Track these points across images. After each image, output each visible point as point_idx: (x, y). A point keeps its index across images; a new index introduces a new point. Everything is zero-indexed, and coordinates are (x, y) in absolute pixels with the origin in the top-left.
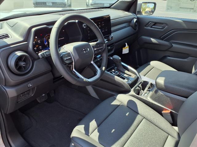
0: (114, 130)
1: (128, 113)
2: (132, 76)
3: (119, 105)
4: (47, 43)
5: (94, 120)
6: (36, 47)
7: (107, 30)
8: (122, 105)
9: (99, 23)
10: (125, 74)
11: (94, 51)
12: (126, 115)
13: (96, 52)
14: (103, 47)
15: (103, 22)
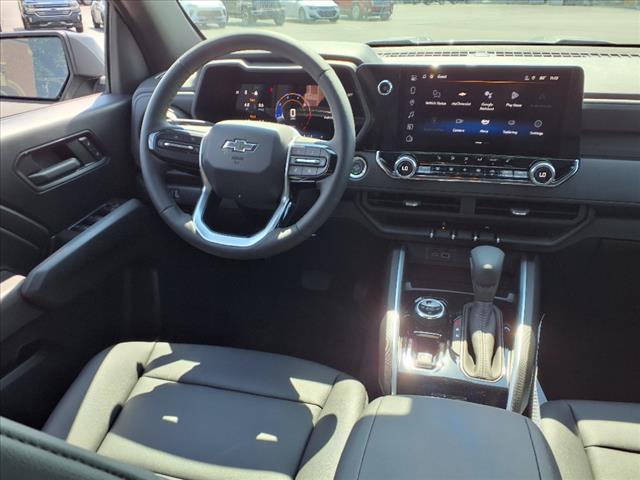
0: (174, 419)
1: (273, 438)
3: (302, 402)
5: (197, 364)
7: (541, 134)
8: (308, 408)
9: (487, 93)
10: (465, 342)
11: (290, 165)
12: (259, 433)
13: (296, 171)
14: (323, 163)
15: (515, 95)
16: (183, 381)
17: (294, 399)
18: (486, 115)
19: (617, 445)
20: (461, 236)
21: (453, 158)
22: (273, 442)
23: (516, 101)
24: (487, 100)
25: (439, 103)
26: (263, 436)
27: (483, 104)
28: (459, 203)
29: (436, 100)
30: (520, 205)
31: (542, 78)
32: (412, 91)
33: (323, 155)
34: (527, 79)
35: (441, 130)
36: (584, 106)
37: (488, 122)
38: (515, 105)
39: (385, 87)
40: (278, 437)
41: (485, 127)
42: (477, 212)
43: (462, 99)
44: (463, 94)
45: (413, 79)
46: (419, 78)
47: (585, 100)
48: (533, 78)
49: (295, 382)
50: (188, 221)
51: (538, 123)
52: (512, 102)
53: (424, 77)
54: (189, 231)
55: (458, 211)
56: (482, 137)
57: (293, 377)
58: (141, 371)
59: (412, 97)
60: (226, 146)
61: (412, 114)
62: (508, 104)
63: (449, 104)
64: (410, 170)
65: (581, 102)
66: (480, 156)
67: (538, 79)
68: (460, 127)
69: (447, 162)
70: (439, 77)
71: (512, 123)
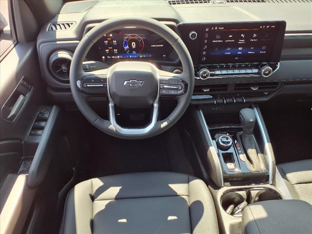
0: (124, 220)
1: (175, 218)
2: (254, 167)
3: (179, 196)
4: (128, 47)
5: (121, 187)
6: (109, 49)
7: (265, 52)
8: (183, 198)
9: (242, 35)
10: (245, 154)
11: (160, 89)
12: (168, 217)
13: (164, 92)
14: (180, 88)
15: (255, 35)
16: (118, 198)
17: (175, 195)
18: (241, 45)
19: (302, 181)
20: (228, 101)
21: (225, 66)
22: (176, 219)
23: (255, 38)
24: (242, 38)
25: (219, 41)
26: (170, 218)
27: (240, 40)
28: (227, 87)
29: (218, 39)
30: (254, 85)
31: (268, 27)
32: (207, 35)
33: (179, 83)
34: (261, 27)
36: (285, 38)
37: (241, 48)
39: (193, 35)
40: (177, 217)
41: (240, 51)
42: (235, 89)
43: (231, 39)
44: (231, 36)
45: (207, 30)
46: (210, 29)
47: (286, 35)
48: (264, 27)
49: (171, 186)
50: (109, 125)
51: (264, 48)
52: (253, 39)
53: (213, 29)
54: (112, 131)
55: (226, 90)
56: (239, 56)
57: (170, 184)
58: (93, 198)
59: (206, 39)
60: (125, 84)
62: (251, 40)
63: (224, 42)
64: (207, 75)
65: (284, 36)
66: (237, 64)
67: (265, 27)
68: (228, 51)
69: (222, 68)
70: (220, 28)
71: (252, 48)
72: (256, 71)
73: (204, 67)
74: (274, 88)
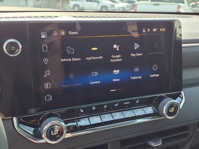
7: (158, 75)
21: (94, 108)
24: (115, 52)
25: (74, 59)
27: (113, 57)
29: (71, 56)
30: (155, 136)
31: (154, 30)
34: (144, 31)
35: (80, 84)
36: (183, 50)
38: (138, 55)
41: (116, 76)
43: (95, 54)
47: (183, 45)
48: (149, 30)
51: (155, 67)
52: (135, 52)
56: (115, 85)
61: (48, 73)
62: (132, 55)
64: (61, 133)
65: (181, 47)
66: (116, 103)
67: (158, 31)
68: (95, 79)
69: (90, 113)
70: (70, 33)
71: (137, 70)
72: (149, 110)
73: (51, 115)
74: (184, 136)
